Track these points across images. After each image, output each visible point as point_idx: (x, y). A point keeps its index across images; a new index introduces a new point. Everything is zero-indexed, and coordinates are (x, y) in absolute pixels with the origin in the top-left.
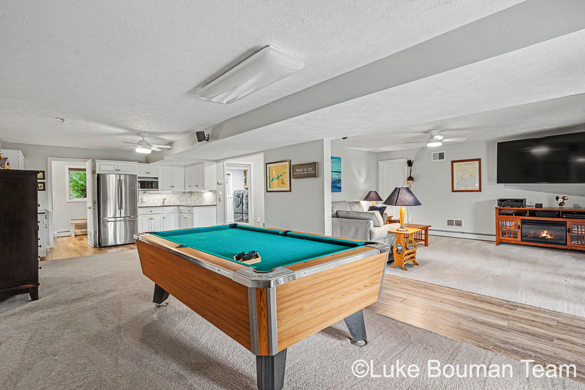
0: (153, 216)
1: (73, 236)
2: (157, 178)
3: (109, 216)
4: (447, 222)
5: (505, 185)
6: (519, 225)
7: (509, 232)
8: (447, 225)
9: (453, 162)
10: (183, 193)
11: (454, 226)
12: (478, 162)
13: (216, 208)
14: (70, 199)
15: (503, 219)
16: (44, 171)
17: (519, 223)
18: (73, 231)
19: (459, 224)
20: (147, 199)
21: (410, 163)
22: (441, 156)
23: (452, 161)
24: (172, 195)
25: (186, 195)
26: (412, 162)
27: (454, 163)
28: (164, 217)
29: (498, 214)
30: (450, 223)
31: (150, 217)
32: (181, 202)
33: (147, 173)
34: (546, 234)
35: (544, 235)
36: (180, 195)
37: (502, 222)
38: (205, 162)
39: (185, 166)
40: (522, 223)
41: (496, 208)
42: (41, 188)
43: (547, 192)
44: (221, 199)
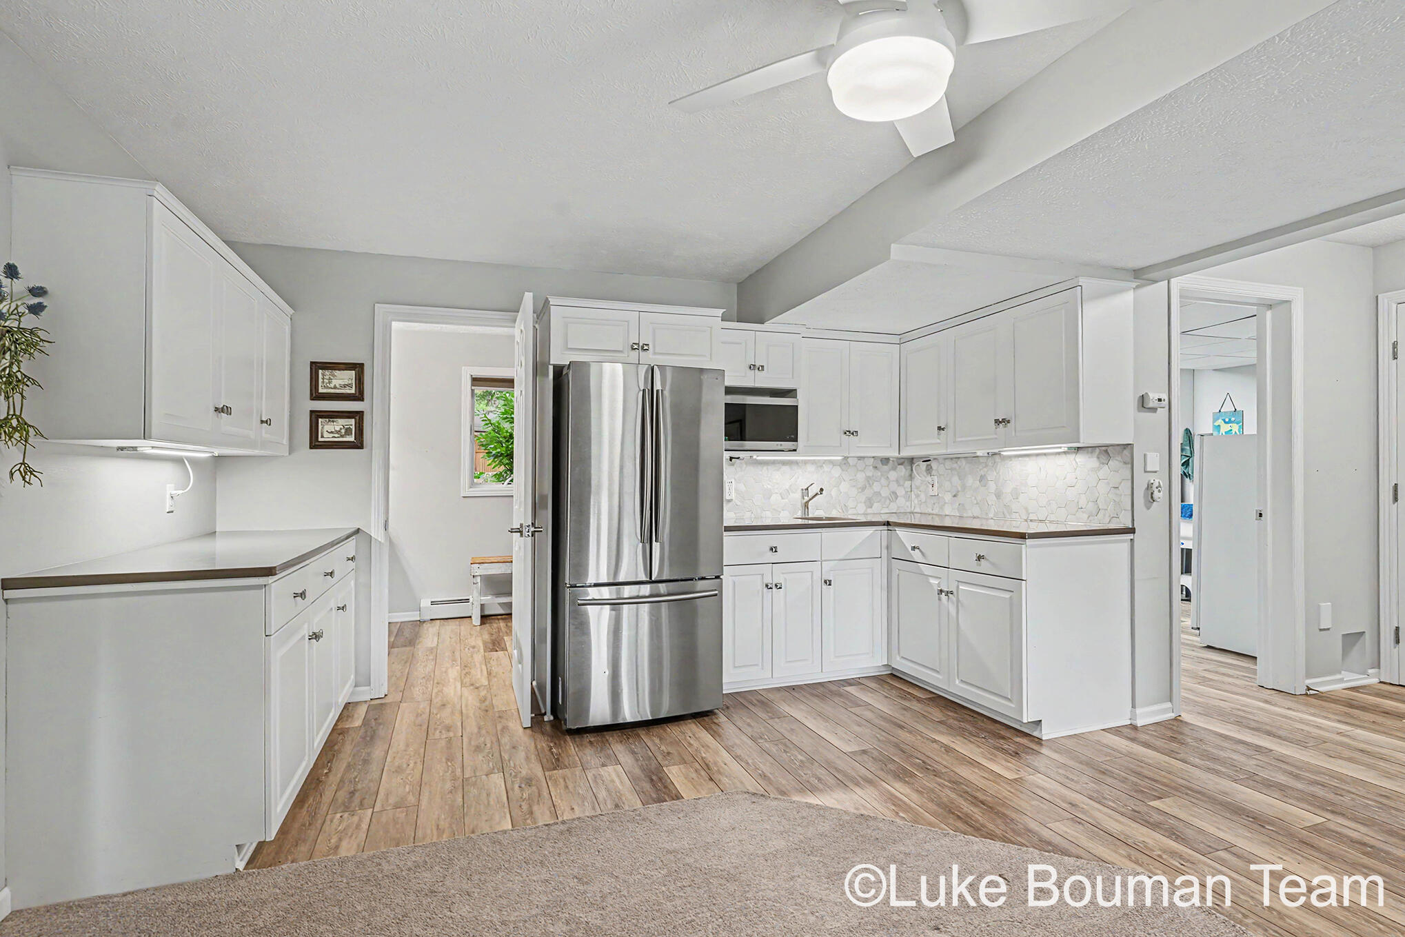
0: (778, 575)
1: (476, 620)
2: (790, 393)
3: (591, 579)
10: (879, 465)
13: (1127, 546)
14: (472, 485)
16: (362, 365)
18: (478, 599)
20: (742, 487)
24: (837, 472)
25: (893, 475)
28: (825, 577)
31: (768, 580)
32: (869, 503)
33: (752, 367)
36: (870, 472)
38: (1082, 281)
39: (902, 338)
42: (348, 439)
44: (1156, 494)
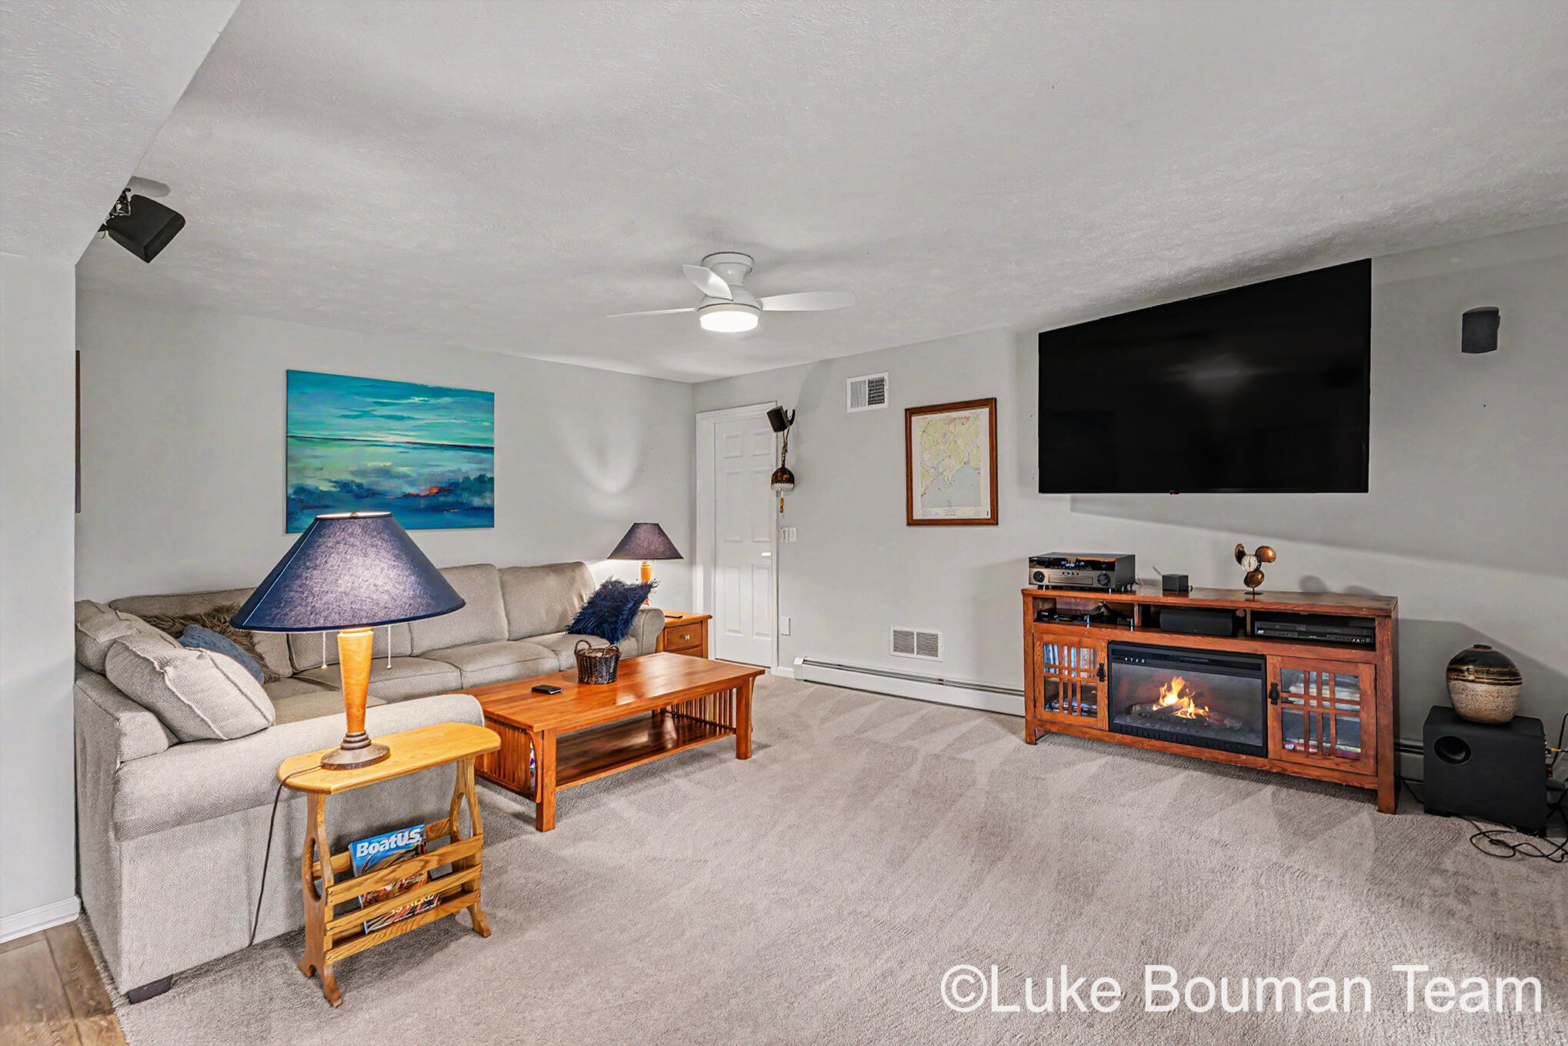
4: (892, 637)
5: (1073, 501)
6: (1102, 665)
7: (1071, 689)
8: (892, 649)
9: (910, 413)
11: (915, 655)
12: (987, 410)
15: (1046, 638)
17: (1103, 657)
19: (929, 645)
21: (779, 420)
22: (876, 392)
23: (906, 410)
26: (790, 414)
27: (914, 418)
29: (1031, 618)
30: (903, 642)
34: (1181, 695)
35: (1170, 699)
37: (1051, 648)
40: (1111, 656)
41: (1025, 593)
43: (1213, 528)
